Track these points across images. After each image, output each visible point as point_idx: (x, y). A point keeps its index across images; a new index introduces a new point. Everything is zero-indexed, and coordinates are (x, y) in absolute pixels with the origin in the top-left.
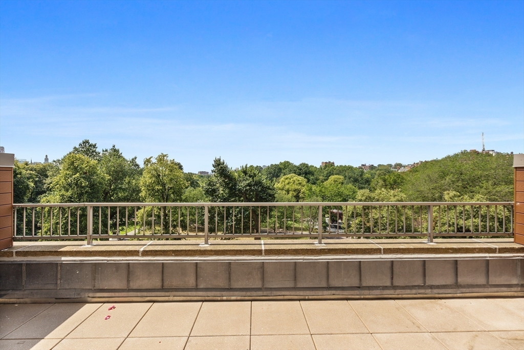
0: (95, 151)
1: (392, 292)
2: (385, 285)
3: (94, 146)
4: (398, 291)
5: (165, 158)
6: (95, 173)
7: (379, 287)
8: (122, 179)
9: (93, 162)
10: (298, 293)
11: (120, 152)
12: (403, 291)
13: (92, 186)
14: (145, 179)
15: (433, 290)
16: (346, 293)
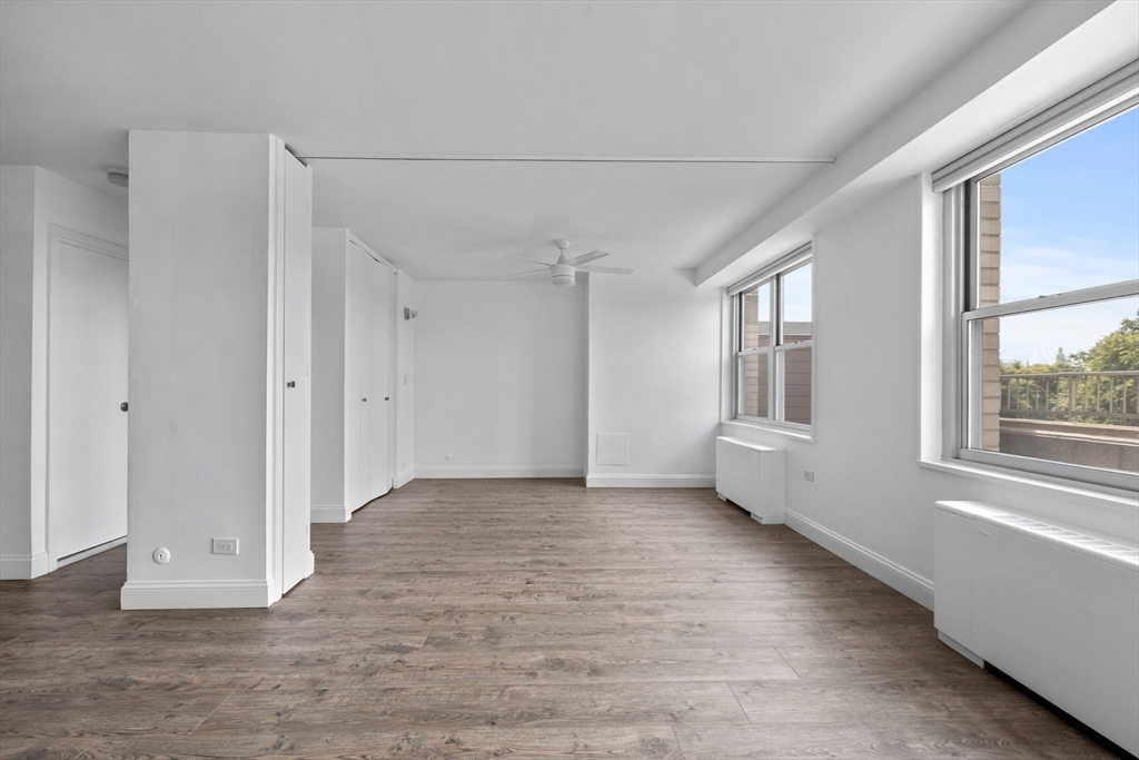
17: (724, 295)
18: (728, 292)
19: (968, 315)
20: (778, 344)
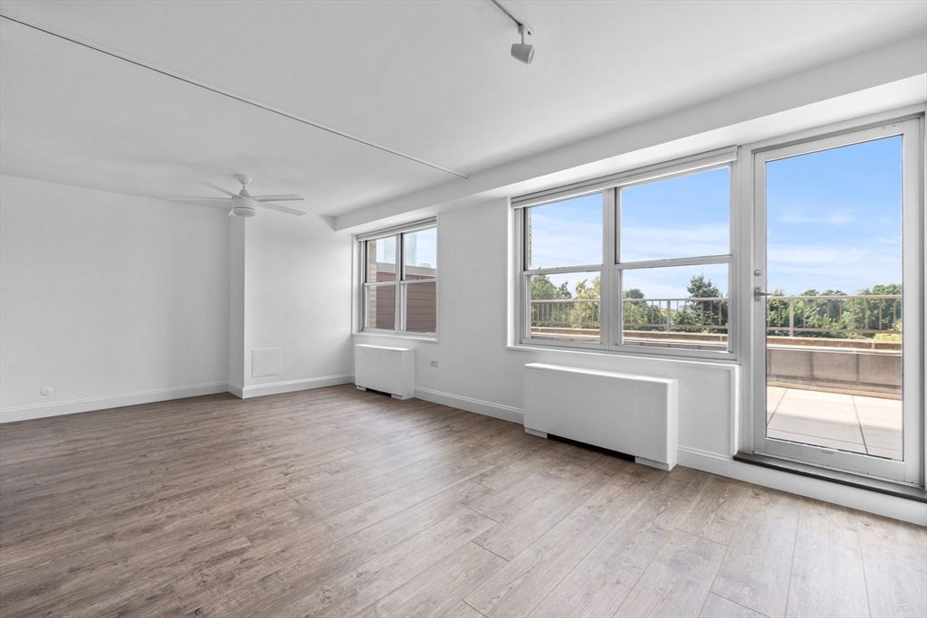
17: (355, 240)
18: (357, 239)
19: (526, 273)
20: (401, 280)
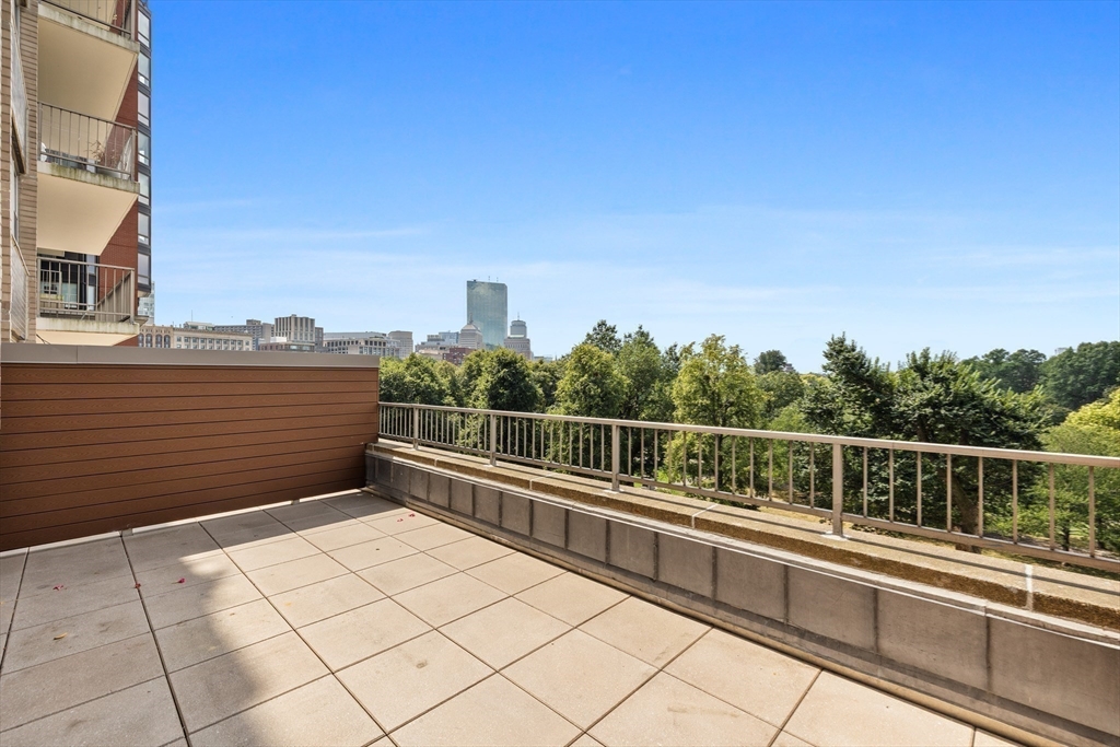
0: (612, 339)
1: (710, 609)
2: (700, 592)
3: (613, 330)
4: (722, 613)
5: (719, 342)
6: (609, 374)
7: (688, 592)
8: (647, 386)
9: (607, 356)
10: (567, 558)
11: (651, 337)
12: (734, 618)
13: (605, 396)
14: (682, 385)
15: (804, 641)
16: (631, 582)
